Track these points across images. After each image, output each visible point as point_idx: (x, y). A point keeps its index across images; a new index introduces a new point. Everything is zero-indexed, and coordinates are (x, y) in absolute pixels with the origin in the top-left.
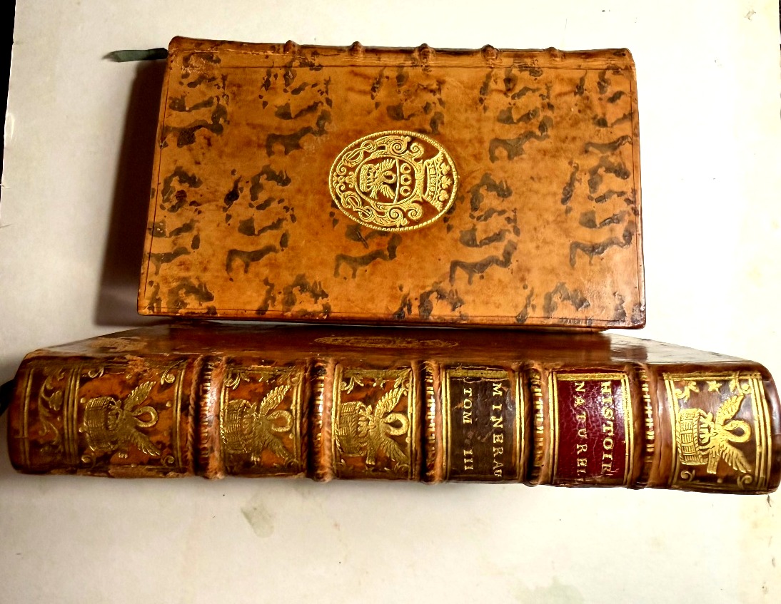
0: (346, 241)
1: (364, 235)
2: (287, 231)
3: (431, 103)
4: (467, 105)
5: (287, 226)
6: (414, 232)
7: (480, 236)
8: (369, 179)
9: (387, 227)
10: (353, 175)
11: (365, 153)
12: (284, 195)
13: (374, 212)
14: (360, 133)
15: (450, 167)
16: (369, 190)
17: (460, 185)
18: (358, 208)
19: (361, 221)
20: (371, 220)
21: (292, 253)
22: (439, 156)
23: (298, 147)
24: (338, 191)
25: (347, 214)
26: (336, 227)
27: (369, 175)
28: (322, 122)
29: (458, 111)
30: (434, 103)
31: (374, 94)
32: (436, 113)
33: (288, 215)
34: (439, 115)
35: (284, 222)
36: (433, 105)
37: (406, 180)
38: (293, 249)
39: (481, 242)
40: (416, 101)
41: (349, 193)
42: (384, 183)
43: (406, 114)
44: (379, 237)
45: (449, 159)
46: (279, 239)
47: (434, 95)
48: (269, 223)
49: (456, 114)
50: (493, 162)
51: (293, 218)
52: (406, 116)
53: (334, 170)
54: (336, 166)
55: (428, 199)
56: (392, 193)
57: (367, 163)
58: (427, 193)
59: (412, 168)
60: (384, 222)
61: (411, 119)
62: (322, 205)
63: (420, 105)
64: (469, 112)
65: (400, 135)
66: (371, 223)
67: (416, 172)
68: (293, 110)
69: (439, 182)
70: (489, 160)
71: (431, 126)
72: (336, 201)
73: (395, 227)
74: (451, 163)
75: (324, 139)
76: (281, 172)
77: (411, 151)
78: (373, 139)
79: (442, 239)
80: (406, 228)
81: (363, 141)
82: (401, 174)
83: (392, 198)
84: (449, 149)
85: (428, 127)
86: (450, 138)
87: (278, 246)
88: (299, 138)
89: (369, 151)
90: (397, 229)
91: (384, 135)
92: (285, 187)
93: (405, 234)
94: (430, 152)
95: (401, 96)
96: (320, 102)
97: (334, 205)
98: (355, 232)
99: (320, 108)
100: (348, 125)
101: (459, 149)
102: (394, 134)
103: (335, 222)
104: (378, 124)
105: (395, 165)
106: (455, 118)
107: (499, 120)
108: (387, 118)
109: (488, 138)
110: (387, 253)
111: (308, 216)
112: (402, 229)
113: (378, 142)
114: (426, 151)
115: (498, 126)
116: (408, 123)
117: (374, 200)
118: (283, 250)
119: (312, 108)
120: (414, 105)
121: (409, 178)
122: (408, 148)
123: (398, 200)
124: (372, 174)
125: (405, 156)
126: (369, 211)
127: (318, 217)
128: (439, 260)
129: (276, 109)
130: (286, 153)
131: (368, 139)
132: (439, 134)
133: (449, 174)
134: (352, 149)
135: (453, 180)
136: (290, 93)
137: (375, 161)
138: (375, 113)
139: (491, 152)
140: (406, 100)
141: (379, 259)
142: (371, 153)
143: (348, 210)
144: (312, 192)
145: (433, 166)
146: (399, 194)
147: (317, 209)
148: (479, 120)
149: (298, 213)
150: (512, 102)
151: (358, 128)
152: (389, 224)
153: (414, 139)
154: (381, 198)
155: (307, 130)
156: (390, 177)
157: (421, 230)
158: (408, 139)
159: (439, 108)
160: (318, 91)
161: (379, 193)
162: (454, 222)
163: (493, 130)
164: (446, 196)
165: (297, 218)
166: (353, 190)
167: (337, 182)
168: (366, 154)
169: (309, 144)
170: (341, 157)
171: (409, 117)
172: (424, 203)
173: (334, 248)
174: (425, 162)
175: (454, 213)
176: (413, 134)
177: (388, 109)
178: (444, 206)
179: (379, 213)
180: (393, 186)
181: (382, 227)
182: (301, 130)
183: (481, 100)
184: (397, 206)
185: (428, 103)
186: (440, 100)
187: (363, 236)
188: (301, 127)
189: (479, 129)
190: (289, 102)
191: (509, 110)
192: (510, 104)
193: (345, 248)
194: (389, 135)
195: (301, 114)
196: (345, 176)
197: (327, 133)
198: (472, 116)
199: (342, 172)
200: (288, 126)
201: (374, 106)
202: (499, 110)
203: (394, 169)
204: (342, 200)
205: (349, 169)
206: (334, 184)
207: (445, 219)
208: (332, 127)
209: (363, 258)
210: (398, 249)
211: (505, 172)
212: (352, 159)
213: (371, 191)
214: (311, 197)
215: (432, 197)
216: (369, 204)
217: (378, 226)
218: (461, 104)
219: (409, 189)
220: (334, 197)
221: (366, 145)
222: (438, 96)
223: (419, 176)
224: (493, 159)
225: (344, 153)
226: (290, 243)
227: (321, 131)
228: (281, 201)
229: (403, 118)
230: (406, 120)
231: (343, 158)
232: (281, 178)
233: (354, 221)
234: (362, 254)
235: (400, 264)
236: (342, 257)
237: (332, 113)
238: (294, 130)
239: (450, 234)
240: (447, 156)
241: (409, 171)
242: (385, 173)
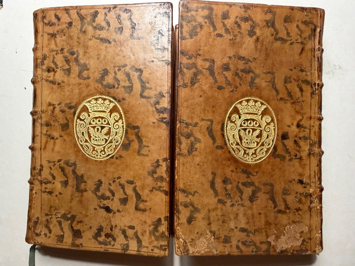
0: (130, 151)
1: (127, 142)
2: (125, 181)
3: (60, 109)
4: (61, 91)
5: (123, 181)
6: (125, 117)
7: (127, 84)
8: (99, 140)
9: (123, 130)
10: (97, 147)
11: (85, 142)
12: (107, 183)
13: (116, 137)
14: (76, 145)
15: (93, 99)
16: (104, 140)
17: (102, 94)
18: (113, 145)
19: (120, 143)
20: (119, 138)
21: (137, 178)
22: (87, 105)
23: (82, 176)
24: (105, 155)
25: (116, 151)
26: (123, 156)
27: (97, 140)
28: (70, 164)
29: (64, 96)
30: (60, 108)
31: (55, 138)
32: (66, 107)
33: (117, 181)
34: (66, 105)
35: (121, 182)
36: (61, 108)
37: (99, 121)
38: (134, 178)
39: (130, 83)
40: (59, 116)
41: (106, 150)
42: (101, 132)
43: (66, 122)
44: (128, 134)
45: (89, 100)
46: (130, 185)
47: (56, 107)
48: (121, 190)
49: (66, 96)
50: (90, 78)
51: (119, 178)
52: (67, 122)
53: (94, 157)
54: (92, 157)
55: (109, 110)
56: (106, 128)
57: (90, 141)
58: (106, 111)
59: (94, 118)
60: (121, 132)
61: (68, 119)
62: (112, 164)
63: (61, 115)
64: (65, 90)
65: (76, 125)
66: (121, 138)
67: (95, 116)
68: (64, 179)
69: (100, 105)
70: (89, 80)
71: (72, 109)
72: (110, 156)
73: (123, 126)
74: (90, 99)
75: (78, 163)
76: (95, 185)
77: (85, 119)
78: (78, 138)
79: (129, 103)
80: (124, 121)
81: (79, 143)
82: (96, 124)
83: (108, 128)
84: (84, 99)
85: (73, 110)
86: (78, 99)
87: (133, 185)
88: (78, 175)
89: (85, 140)
90: (124, 125)
91: (76, 132)
92: (103, 183)
93: (126, 121)
94: (85, 109)
95: (56, 124)
96: (59, 165)
97: (112, 157)
98: (126, 146)
99: (63, 165)
100: (71, 151)
101: (84, 95)
102: (76, 128)
103: (121, 156)
104: (71, 136)
106: (68, 97)
107: (69, 75)
108: (68, 131)
109: (78, 80)
110: (136, 130)
111: (118, 170)
112: (124, 123)
113: (80, 135)
114: (84, 111)
115: (72, 76)
116: (70, 120)
117: (109, 137)
118: (135, 183)
119: (63, 169)
120: (61, 117)
121: (98, 120)
122: (83, 120)
123: (110, 125)
124: (96, 138)
125: (87, 121)
126: (115, 139)
127: (118, 166)
128: (139, 104)
129: (63, 188)
130: (85, 182)
131: (78, 140)
132: (76, 105)
133: (96, 99)
134: (83, 149)
135: (99, 98)
136: (54, 181)
137: (90, 137)
138: (65, 137)
139: (85, 79)
140: (58, 122)
141: (140, 134)
142: (85, 139)
143: (115, 150)
144: (106, 169)
145: (92, 108)
146: (106, 124)
147: (114, 166)
148: (69, 85)
149: (116, 176)
150: (60, 68)
151: (73, 146)
152: (121, 129)
153: (78, 118)
154: (108, 133)
155: (74, 172)
156: (98, 129)
157: (125, 113)
158: (78, 120)
159: (63, 105)
160: (54, 166)
161: (106, 134)
162: (121, 97)
163: (74, 78)
164: (107, 101)
165: (119, 176)
166: (104, 147)
167: (101, 156)
168: (86, 141)
169: (81, 171)
170: (87, 154)
171: (67, 120)
172: (111, 112)
173: (133, 157)
174: (90, 112)
175: (116, 97)
176: (76, 118)
177: (63, 130)
178: (112, 102)
179: (116, 134)
180: (103, 128)
181: (123, 133)
182: (74, 175)
183: (59, 84)
184: (112, 125)
185: (60, 111)
186: (59, 105)
187: (128, 142)
188: (72, 175)
189: (73, 85)
190: (59, 181)
191: (63, 70)
192: (60, 70)
193: (134, 151)
194: (76, 130)
195: (65, 175)
196: (97, 152)
197: (75, 162)
198: (67, 88)
199: (95, 154)
200: (72, 181)
201: (61, 138)
202: (64, 75)
203: (94, 127)
204: (110, 153)
205: (94, 150)
206: (101, 157)
207: (119, 101)
208: (72, 159)
209: (139, 142)
210: (134, 124)
211: (95, 71)
212: (89, 149)
213: (104, 139)
214: (108, 169)
215: (108, 108)
216: (112, 140)
217: (123, 135)
218: (61, 94)
219: (104, 120)
220: (108, 157)
221: (81, 142)
222: (56, 106)
223: (97, 115)
224: (89, 78)
225: (86, 153)
226: (131, 179)
227: (75, 164)
228: (110, 184)
229: (68, 123)
230: (68, 122)
231: (88, 153)
232: (98, 184)
233: (120, 147)
234: (137, 142)
235: (142, 123)
236: (139, 153)
237: (65, 159)
238: (74, 178)
239: (127, 99)
240: (87, 101)
241: (95, 120)
242: (96, 132)
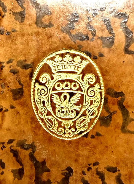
0: (111, 126)
1: (106, 115)
2: (105, 168)
3: (10, 69)
4: (11, 44)
5: (102, 168)
6: (104, 79)
7: (106, 34)
8: (67, 112)
9: (101, 98)
10: (64, 122)
11: (47, 115)
12: (79, 171)
13: (90, 107)
14: (33, 119)
15: (57, 55)
16: (74, 112)
17: (70, 48)
18: (88, 119)
19: (97, 116)
20: (96, 109)
21: (121, 164)
22: (50, 63)
23: (44, 163)
24: (76, 133)
25: (92, 126)
26: (101, 133)
27: (63, 112)
28: (26, 146)
29: (16, 50)
30: (10, 67)
31: (4, 109)
32: (18, 66)
33: (94, 168)
34: (19, 63)
35: (99, 170)
36: (12, 68)
37: (67, 86)
38: (118, 164)
39: (111, 33)
40: (9, 79)
41: (77, 125)
42: (69, 101)
43: (18, 86)
44: (108, 103)
45: (51, 56)
47: (4, 67)
48: (100, 181)
49: (18, 51)
50: (52, 25)
51: (96, 164)
52: (21, 87)
53: (61, 136)
54: (58, 135)
55: (81, 70)
56: (76, 95)
57: (55, 113)
58: (76, 71)
59: (58, 81)
60: (97, 100)
61: (22, 83)
62: (87, 144)
63: (12, 77)
64: (17, 42)
65: (34, 91)
66: (98, 110)
67: (60, 79)
68: (18, 167)
69: (68, 63)
70: (51, 29)
71: (28, 69)
72: (83, 134)
73: (101, 93)
74: (54, 55)
75: (38, 144)
76: (62, 174)
77: (46, 83)
78: (37, 109)
79: (109, 60)
80: (102, 85)
81: (39, 116)
82: (63, 89)
83: (80, 95)
84: (44, 55)
85: (28, 71)
86: (36, 55)
87: (117, 174)
88: (37, 162)
89: (46, 112)
90: (103, 92)
91: (34, 101)
92: (74, 171)
93: (105, 86)
94: (47, 69)
95: (5, 90)
96: (10, 148)
97: (86, 136)
98: (105, 120)
99: (15, 148)
100: (27, 128)
101: (44, 49)
102: (34, 95)
103: (98, 134)
104: (26, 106)
105: (56, 94)
106: (21, 52)
107: (22, 21)
108: (22, 100)
109: (35, 28)
110: (119, 98)
111: (94, 154)
112: (103, 88)
113: (40, 106)
114: (46, 72)
115: (27, 22)
116: (25, 85)
117: (81, 108)
118: (119, 171)
119: (15, 154)
120: (12, 81)
121: (65, 83)
122: (44, 85)
123: (82, 91)
124: (63, 110)
126: (89, 111)
127: (95, 147)
128: (124, 62)
129: (16, 179)
130: (49, 171)
131: (37, 112)
132: (33, 63)
133: (62, 56)
134: (45, 124)
135: (67, 53)
136: (4, 170)
137: (54, 108)
138: (19, 108)
139: (45, 27)
140: (8, 87)
141: (124, 104)
142: (48, 110)
143: (89, 126)
144: (77, 151)
145: (56, 67)
146: (77, 90)
147: (89, 148)
148: (23, 35)
149: (92, 161)
150: (9, 12)
151: (29, 120)
152: (99, 97)
153: (37, 81)
154: (80, 102)
155: (32, 157)
156: (65, 97)
157: (103, 75)
158: (37, 84)
159: (14, 63)
160: (2, 150)
161: (77, 104)
162: (97, 52)
163: (30, 25)
164: (78, 57)
165: (96, 161)
166: (75, 122)
167: (69, 134)
168: (49, 114)
169: (42, 154)
170: (51, 132)
171: (20, 84)
172: (84, 73)
173: (116, 135)
174: (53, 72)
175: (90, 52)
176: (33, 81)
177: (15, 99)
178: (85, 59)
179: (91, 104)
180: (72, 95)
181: (101, 101)
182: (32, 161)
183: (8, 33)
184: (86, 92)
185: (11, 71)
186: (8, 63)
187: (108, 115)
188: (29, 161)
189: (29, 35)
190: (11, 170)
191: (14, 14)
192: (10, 14)
193: (116, 127)
194: (34, 98)
195: (19, 162)
196: (65, 128)
197: (33, 143)
198: (19, 40)
199: (62, 131)
200: (29, 170)
201: (13, 109)
202: (15, 21)
203: (59, 94)
204: (83, 130)
205: (60, 126)
206: (71, 136)
207: (95, 58)
208: (29, 138)
209: (123, 114)
210: (116, 90)
211: (60, 16)
212: (52, 124)
213: (75, 110)
214: (80, 152)
215: (78, 67)
216: (85, 112)
217: (100, 104)
218: (11, 47)
219: (73, 84)
220: (81, 136)
221: (42, 114)
222: (5, 64)
223: (64, 77)
224: (51, 25)
225: (48, 130)
226: (114, 166)
227: (32, 146)
228: (84, 173)
229: (22, 89)
230: (23, 86)
232: (67, 174)
233: (97, 122)
234: (121, 115)
235: (128, 88)
236: (124, 129)
237: (19, 139)
238: (31, 165)
239: (105, 55)
240: (49, 57)
241: (61, 84)
242: (62, 100)
